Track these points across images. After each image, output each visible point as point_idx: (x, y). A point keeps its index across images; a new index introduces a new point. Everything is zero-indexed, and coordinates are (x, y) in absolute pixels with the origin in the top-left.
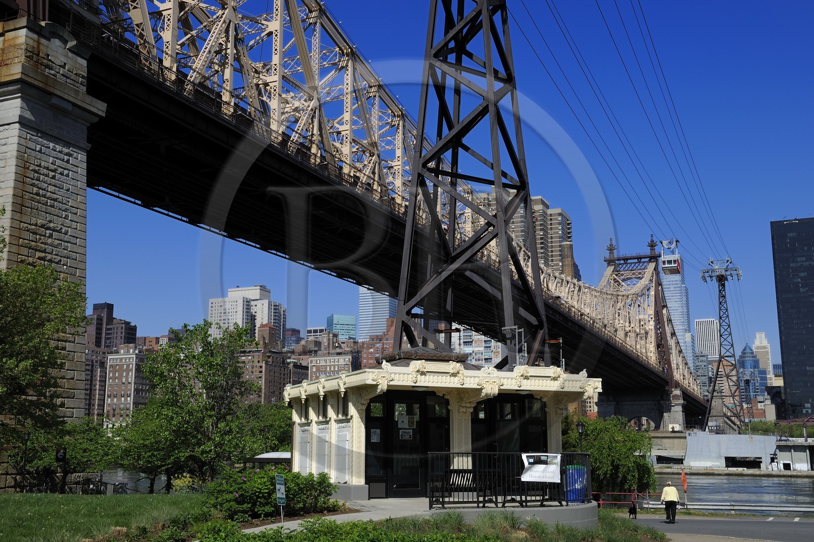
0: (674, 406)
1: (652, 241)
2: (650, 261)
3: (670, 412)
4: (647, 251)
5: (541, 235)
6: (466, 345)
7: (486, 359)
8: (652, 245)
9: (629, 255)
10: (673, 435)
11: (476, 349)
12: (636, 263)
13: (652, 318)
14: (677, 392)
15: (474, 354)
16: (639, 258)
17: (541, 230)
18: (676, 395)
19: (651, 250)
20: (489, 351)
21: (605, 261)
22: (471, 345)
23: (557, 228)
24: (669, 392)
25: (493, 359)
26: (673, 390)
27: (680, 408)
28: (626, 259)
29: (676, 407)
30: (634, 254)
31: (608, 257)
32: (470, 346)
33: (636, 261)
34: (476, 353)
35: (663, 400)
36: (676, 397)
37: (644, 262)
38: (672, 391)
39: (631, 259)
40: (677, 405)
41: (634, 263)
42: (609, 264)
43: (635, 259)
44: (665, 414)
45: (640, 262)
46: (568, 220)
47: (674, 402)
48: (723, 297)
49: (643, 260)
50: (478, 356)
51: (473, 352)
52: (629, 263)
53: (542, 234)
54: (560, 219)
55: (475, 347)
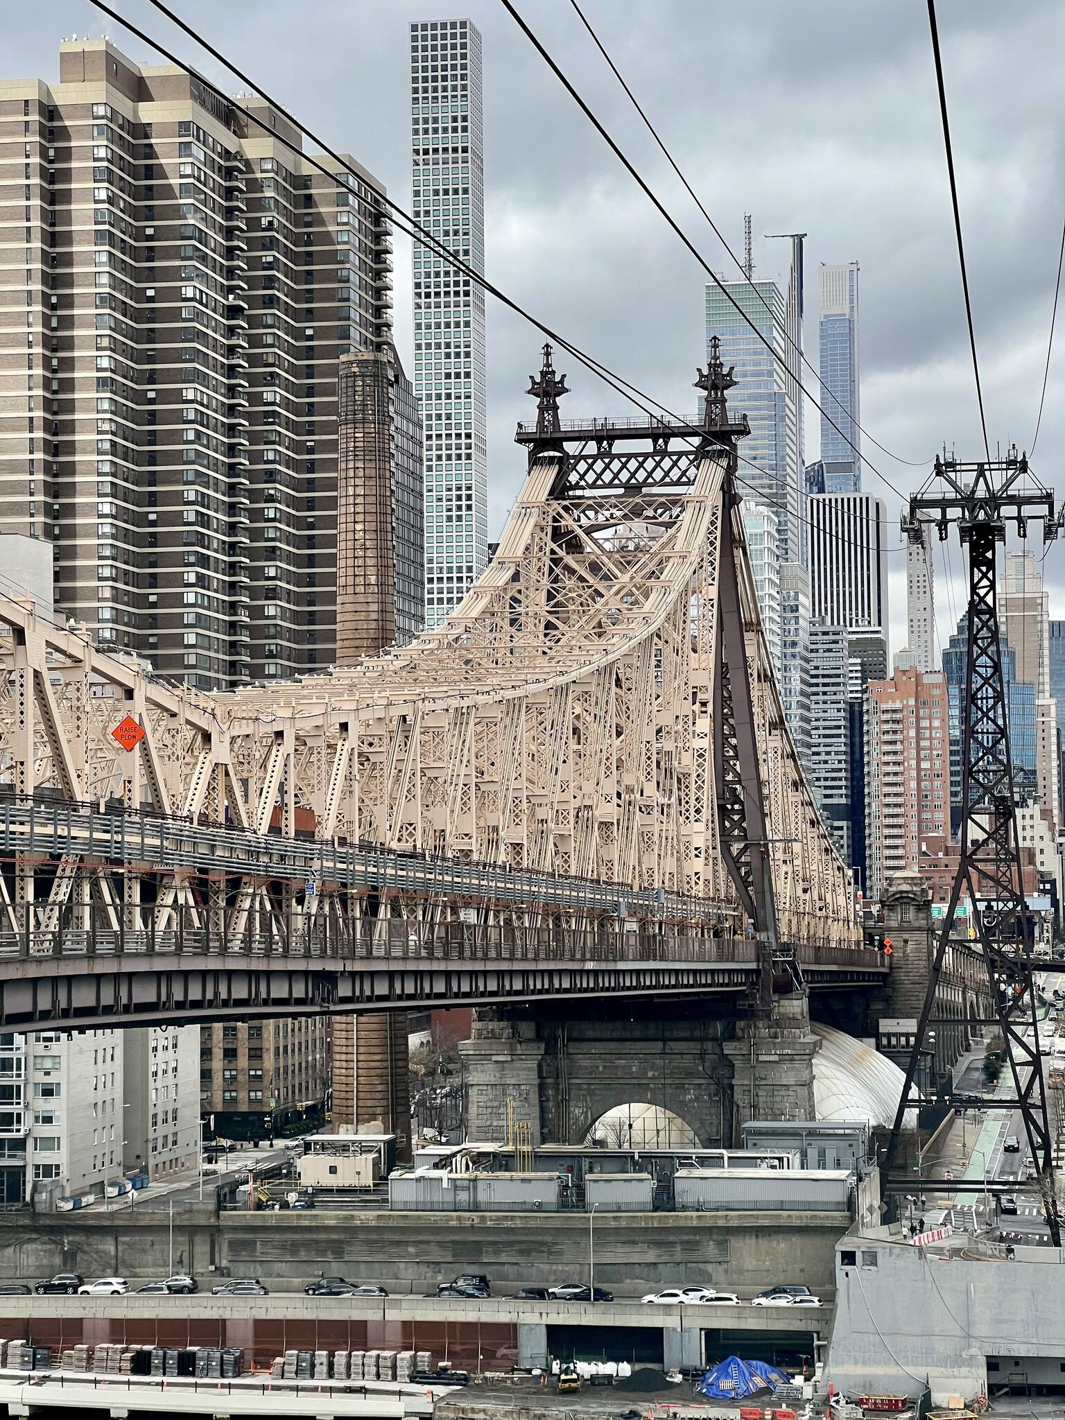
1: (715, 366)
2: (704, 451)
9: (620, 422)
12: (646, 456)
13: (704, 704)
16: (660, 436)
21: (520, 441)
28: (607, 439)
30: (639, 418)
31: (531, 427)
33: (646, 445)
39: (625, 438)
41: (636, 456)
45: (664, 453)
49: (676, 444)
52: (619, 456)
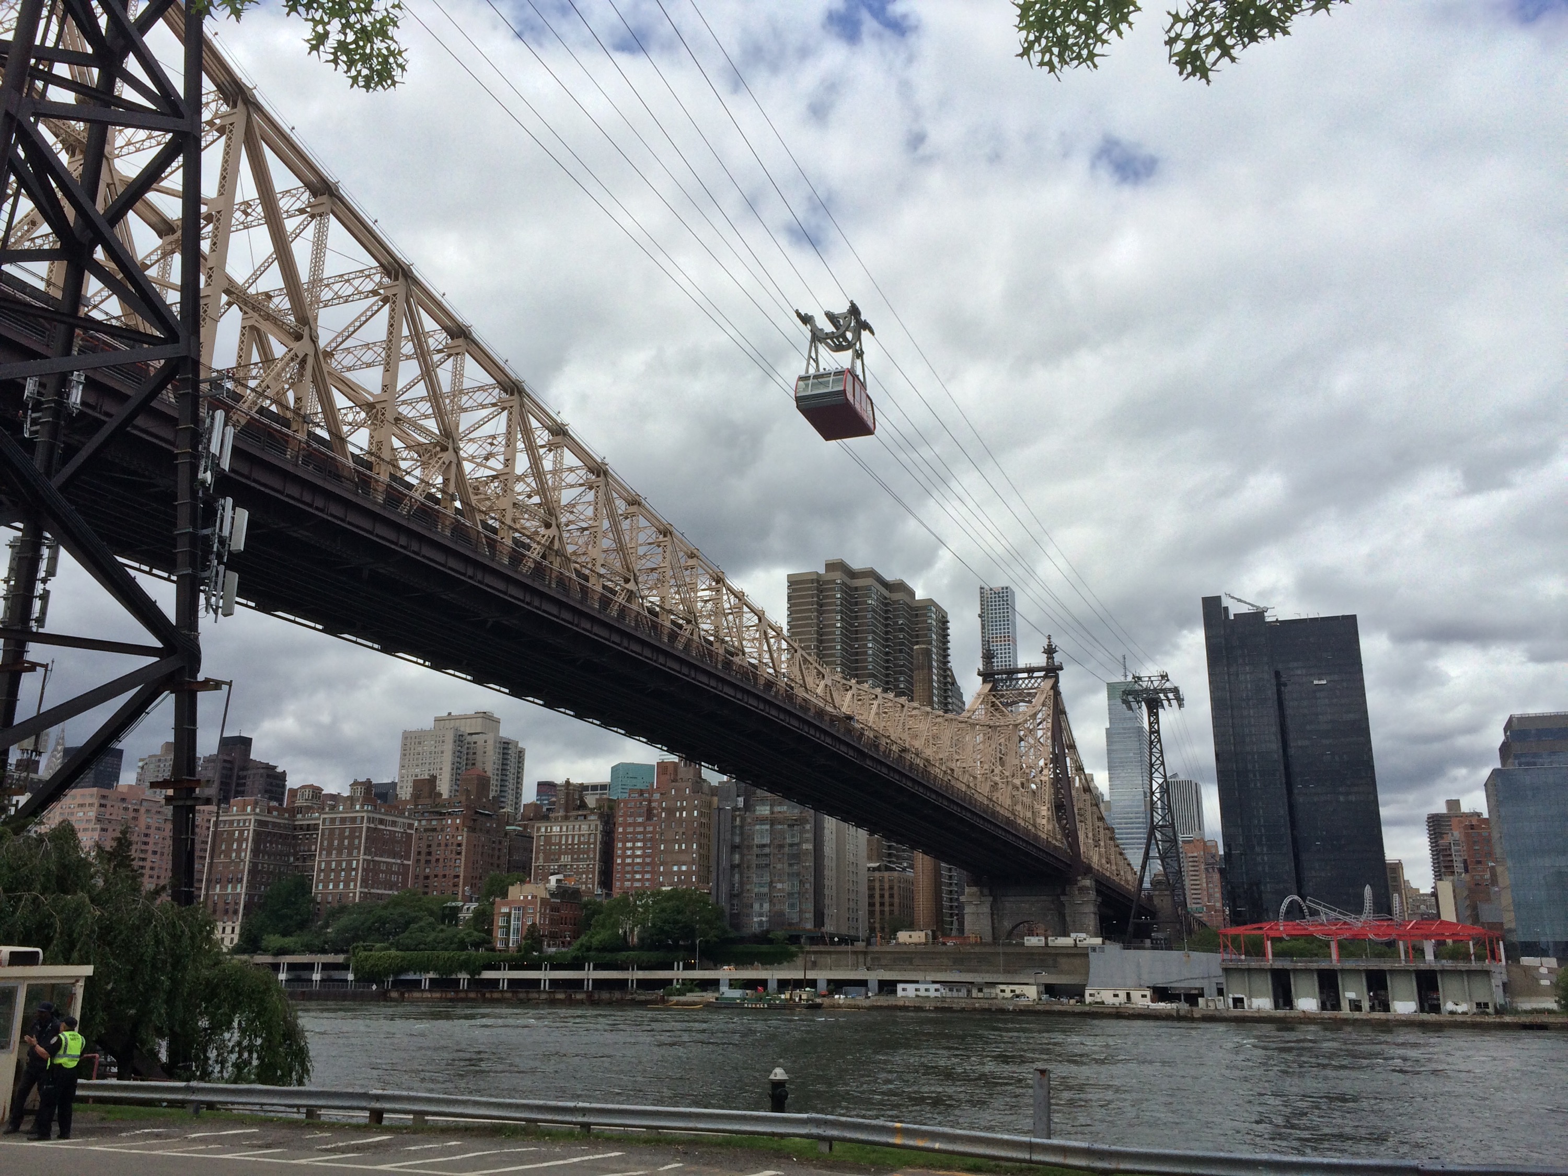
0: (1081, 904)
1: (1050, 645)
2: (1046, 676)
3: (1075, 914)
4: (1040, 660)
8: (1050, 651)
12: (1025, 678)
14: (1087, 882)
16: (1030, 671)
18: (1084, 887)
19: (1048, 658)
21: (979, 675)
24: (1073, 883)
26: (1079, 878)
27: (1091, 908)
28: (1010, 673)
29: (1085, 906)
31: (981, 669)
33: (1025, 675)
35: (1066, 895)
36: (1084, 890)
37: (1038, 678)
38: (1078, 880)
39: (1018, 672)
40: (1085, 902)
41: (1022, 679)
42: (985, 681)
43: (1023, 672)
44: (1069, 918)
45: (1032, 677)
47: (1081, 899)
48: (1155, 732)
49: (1036, 674)
52: (1016, 679)
54: (930, 614)
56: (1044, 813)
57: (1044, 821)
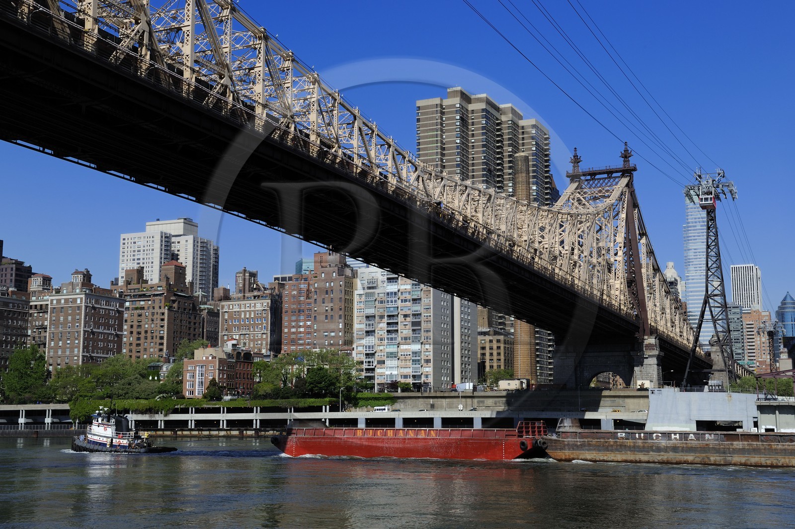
0: (647, 358)
1: (626, 151)
2: (623, 176)
3: (642, 365)
4: (619, 164)
5: (509, 152)
6: (390, 282)
7: (414, 300)
8: (626, 156)
9: (597, 167)
10: (639, 393)
11: (402, 287)
12: (606, 178)
13: (620, 248)
14: (651, 340)
15: (400, 293)
16: (610, 173)
17: (509, 145)
18: (650, 344)
19: (624, 161)
20: (417, 289)
21: (567, 176)
22: (396, 282)
23: (530, 143)
24: (640, 341)
25: (423, 300)
26: (646, 337)
27: (654, 361)
28: (593, 174)
29: (650, 359)
30: (602, 167)
31: (571, 172)
32: (394, 283)
33: (606, 176)
34: (402, 293)
35: (633, 351)
36: (650, 346)
37: (616, 177)
38: (644, 339)
39: (600, 174)
40: (650, 356)
41: (603, 179)
42: (572, 181)
43: (604, 173)
44: (636, 369)
45: (610, 177)
46: (545, 134)
47: (647, 353)
48: (711, 220)
49: (614, 175)
50: (404, 295)
51: (399, 291)
52: (598, 179)
53: (511, 150)
54: (534, 132)
55: (402, 285)
56: (618, 286)
57: (618, 293)
